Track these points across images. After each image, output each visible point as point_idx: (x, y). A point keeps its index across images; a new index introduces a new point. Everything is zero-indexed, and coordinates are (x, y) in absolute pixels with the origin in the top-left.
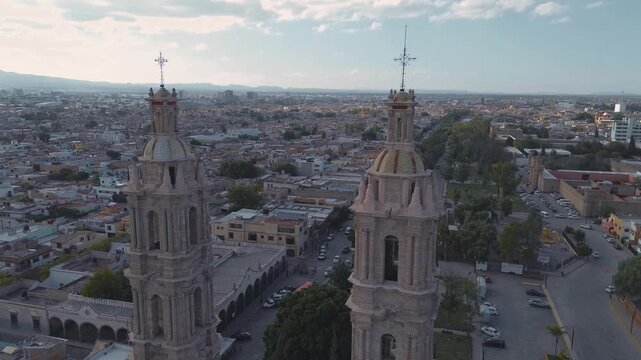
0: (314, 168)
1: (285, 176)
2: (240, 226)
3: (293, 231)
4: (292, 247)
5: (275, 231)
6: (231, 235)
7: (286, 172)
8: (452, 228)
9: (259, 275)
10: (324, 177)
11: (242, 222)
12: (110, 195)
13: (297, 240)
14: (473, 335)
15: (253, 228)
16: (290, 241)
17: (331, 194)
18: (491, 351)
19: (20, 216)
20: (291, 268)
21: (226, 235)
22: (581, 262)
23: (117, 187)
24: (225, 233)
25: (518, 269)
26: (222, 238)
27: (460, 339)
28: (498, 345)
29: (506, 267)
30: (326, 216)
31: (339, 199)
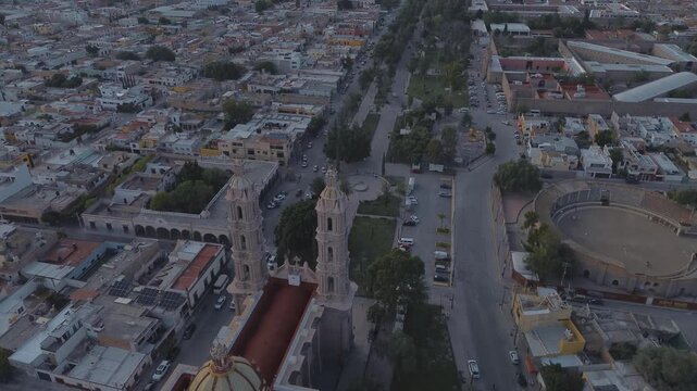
0: (292, 65)
1: (266, 75)
2: (241, 145)
3: (282, 148)
4: (282, 159)
5: (269, 148)
6: (234, 151)
7: (266, 71)
8: (403, 132)
9: (263, 187)
10: (302, 77)
11: (242, 142)
12: (115, 106)
13: (285, 154)
14: (398, 219)
15: (250, 146)
16: (280, 155)
17: (309, 100)
18: (406, 228)
19: (53, 136)
20: (284, 176)
21: (231, 152)
22: (487, 158)
23: (118, 98)
24: (230, 150)
25: (440, 168)
26: (227, 153)
27: (390, 222)
28: (412, 224)
29: (432, 167)
30: (305, 127)
31: (316, 105)
